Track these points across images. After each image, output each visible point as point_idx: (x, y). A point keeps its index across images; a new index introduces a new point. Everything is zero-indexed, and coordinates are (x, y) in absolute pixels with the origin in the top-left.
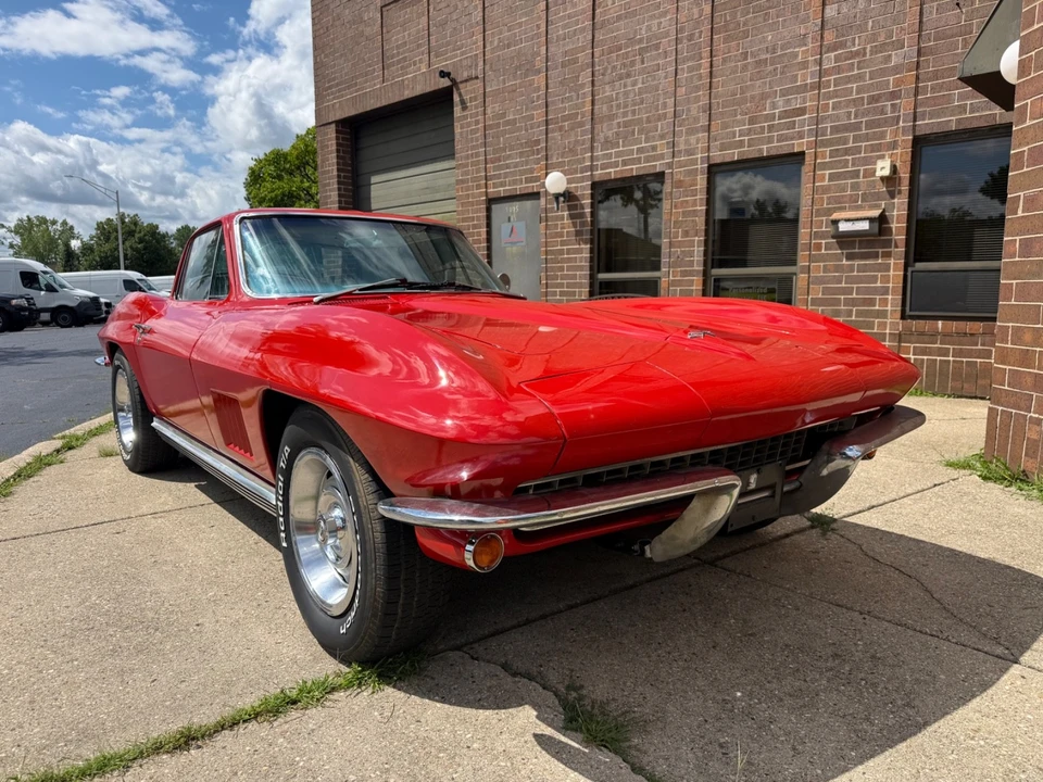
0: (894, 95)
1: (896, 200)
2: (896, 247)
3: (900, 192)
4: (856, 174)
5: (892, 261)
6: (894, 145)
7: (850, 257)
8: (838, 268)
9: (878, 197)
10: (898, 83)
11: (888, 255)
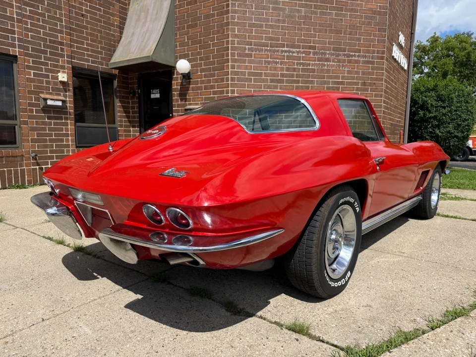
0: (61, 44)
1: (67, 93)
2: (70, 115)
3: (69, 90)
4: (47, 76)
5: (69, 121)
6: (63, 67)
7: (49, 118)
8: (44, 123)
9: (59, 90)
10: (62, 38)
11: (66, 119)
